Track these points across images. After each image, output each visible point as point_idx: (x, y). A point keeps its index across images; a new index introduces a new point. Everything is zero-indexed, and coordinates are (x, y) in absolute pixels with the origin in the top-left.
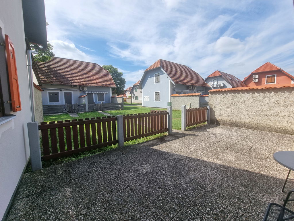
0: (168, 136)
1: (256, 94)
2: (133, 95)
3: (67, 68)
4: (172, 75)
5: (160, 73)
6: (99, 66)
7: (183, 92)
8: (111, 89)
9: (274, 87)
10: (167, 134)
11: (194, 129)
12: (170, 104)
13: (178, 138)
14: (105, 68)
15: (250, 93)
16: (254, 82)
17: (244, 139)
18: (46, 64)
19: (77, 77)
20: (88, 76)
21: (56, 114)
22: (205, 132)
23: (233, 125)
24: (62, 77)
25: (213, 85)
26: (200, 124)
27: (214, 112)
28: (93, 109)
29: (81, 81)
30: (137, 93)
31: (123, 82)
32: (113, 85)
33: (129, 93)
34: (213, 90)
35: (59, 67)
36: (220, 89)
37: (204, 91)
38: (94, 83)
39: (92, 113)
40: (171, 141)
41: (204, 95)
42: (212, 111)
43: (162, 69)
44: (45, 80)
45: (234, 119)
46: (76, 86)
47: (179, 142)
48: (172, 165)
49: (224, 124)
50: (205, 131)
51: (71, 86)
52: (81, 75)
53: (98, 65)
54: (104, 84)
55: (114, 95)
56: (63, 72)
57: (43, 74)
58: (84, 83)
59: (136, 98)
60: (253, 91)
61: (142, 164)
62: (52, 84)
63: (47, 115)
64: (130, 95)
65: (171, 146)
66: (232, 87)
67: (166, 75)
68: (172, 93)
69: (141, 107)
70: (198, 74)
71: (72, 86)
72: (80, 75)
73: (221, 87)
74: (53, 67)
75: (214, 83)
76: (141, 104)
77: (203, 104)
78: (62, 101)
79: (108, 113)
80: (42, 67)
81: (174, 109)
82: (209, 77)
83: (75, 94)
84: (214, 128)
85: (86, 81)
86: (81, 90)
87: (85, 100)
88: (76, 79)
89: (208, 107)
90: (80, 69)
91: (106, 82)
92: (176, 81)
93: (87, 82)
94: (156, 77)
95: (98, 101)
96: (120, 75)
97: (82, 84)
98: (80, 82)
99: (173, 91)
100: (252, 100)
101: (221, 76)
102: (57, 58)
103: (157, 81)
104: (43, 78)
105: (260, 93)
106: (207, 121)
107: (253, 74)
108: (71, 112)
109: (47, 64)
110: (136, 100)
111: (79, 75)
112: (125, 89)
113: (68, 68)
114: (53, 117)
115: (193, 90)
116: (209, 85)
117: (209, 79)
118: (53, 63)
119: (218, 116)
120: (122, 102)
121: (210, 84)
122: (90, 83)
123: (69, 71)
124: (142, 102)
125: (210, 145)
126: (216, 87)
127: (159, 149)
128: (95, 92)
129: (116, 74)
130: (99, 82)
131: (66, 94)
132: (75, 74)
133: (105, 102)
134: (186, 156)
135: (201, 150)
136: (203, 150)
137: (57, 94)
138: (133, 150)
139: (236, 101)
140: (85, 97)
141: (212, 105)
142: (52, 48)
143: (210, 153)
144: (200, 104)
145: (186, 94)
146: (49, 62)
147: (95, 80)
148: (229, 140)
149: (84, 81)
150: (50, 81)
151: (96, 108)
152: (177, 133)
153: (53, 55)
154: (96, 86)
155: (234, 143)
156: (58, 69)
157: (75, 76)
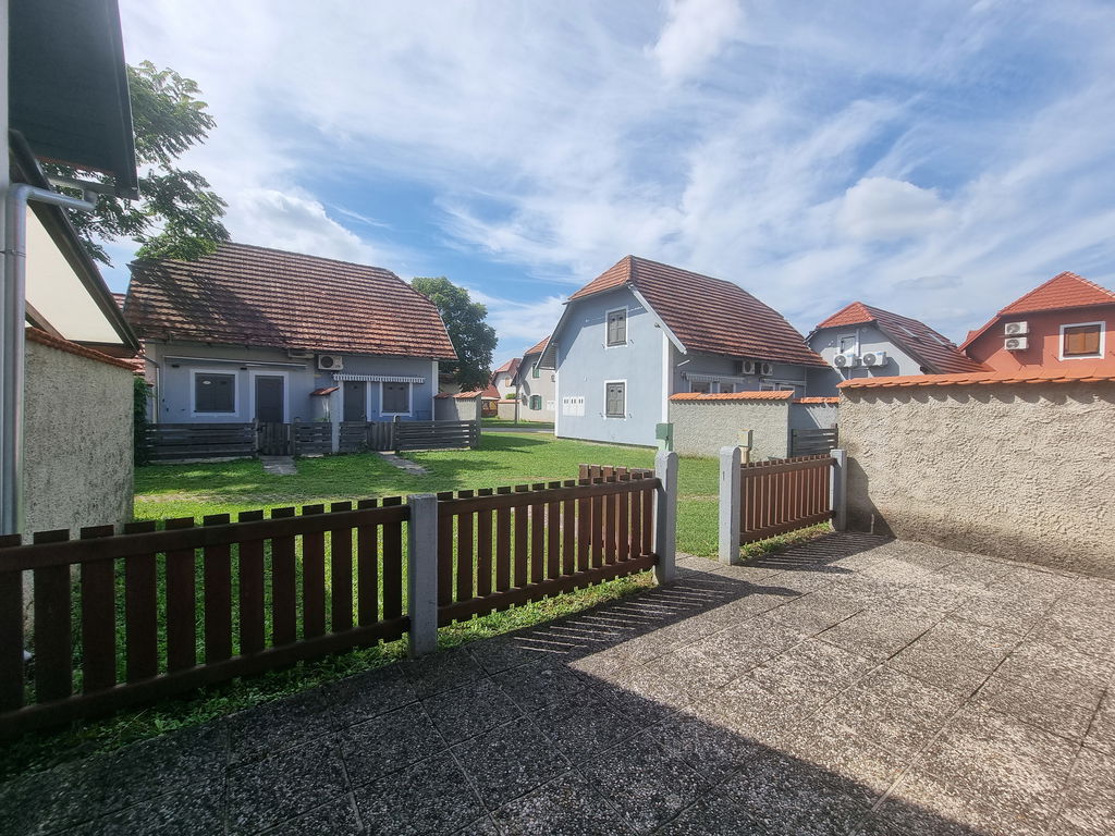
0: (657, 590)
1: (1073, 406)
2: (522, 390)
3: (273, 284)
4: (673, 315)
5: (626, 307)
6: (397, 278)
7: (719, 385)
8: (435, 365)
10: (648, 578)
11: (775, 557)
12: (666, 432)
13: (707, 607)
14: (421, 288)
16: (1012, 352)
18: (198, 270)
19: (310, 320)
20: (352, 314)
21: (212, 460)
22: (833, 576)
23: (957, 541)
24: (253, 315)
25: (840, 361)
26: (804, 532)
27: (865, 478)
28: (361, 444)
29: (324, 332)
30: (537, 382)
31: (486, 340)
32: (445, 350)
33: (511, 380)
34: (846, 382)
35: (242, 280)
36: (870, 379)
37: (804, 383)
38: (372, 341)
39: (353, 459)
40: (674, 627)
41: (807, 400)
42: (853, 473)
43: (637, 294)
44: (186, 326)
45: (964, 515)
46: (302, 351)
47: (710, 634)
49: (910, 536)
50: (831, 570)
51: (284, 352)
52: (325, 311)
53: (391, 274)
54: (412, 345)
55: (448, 389)
56: (257, 298)
57: (181, 304)
58: (332, 341)
59: (536, 403)
62: (209, 343)
63: (178, 462)
64: (513, 390)
65: (673, 660)
66: (924, 370)
67: (651, 316)
68: (676, 387)
69: (550, 439)
70: (777, 314)
71: (287, 353)
72: (320, 310)
73: (875, 370)
74: (222, 278)
75: (845, 352)
76: (550, 426)
77: (808, 443)
78: (245, 408)
79: (418, 462)
80: (179, 277)
82: (825, 329)
83: (295, 383)
84: (868, 556)
85: (341, 334)
86: (321, 367)
87: (333, 409)
88: (304, 324)
89: (836, 454)
90: (323, 289)
91: (419, 340)
92: (692, 340)
93: (346, 339)
94: (614, 324)
95: (385, 410)
96: (477, 313)
97: (324, 347)
98: (318, 337)
99: (680, 380)
101: (873, 325)
102: (242, 246)
103: (617, 340)
104: (180, 319)
105: (1090, 401)
106: (834, 515)
107: (1005, 318)
108: (270, 454)
109: (201, 267)
110: (533, 407)
111: (317, 312)
112: (493, 367)
113: (278, 285)
114: (196, 473)
115: (761, 379)
116: (825, 359)
117: (823, 334)
118: (225, 263)
119: (883, 494)
120: (473, 418)
121: (829, 355)
122: (355, 343)
123: (279, 295)
124: (557, 417)
125: (875, 659)
126: (856, 370)
127: (610, 679)
128: (375, 378)
129: (462, 310)
130: (390, 338)
131: (260, 381)
132: (303, 308)
133: (410, 415)
134: (757, 744)
135: (829, 694)
136: (842, 698)
137: (229, 380)
138: (481, 677)
139: (970, 432)
140: (329, 394)
141: (854, 447)
142: (223, 208)
143: (885, 728)
144: (793, 436)
145: (732, 392)
146: (208, 261)
147: (376, 331)
148: (963, 632)
149: (336, 333)
150: (204, 330)
151: (372, 439)
152: (699, 574)
153: (223, 233)
154: (379, 354)
155: (999, 655)
156: (238, 285)
157: (303, 314)
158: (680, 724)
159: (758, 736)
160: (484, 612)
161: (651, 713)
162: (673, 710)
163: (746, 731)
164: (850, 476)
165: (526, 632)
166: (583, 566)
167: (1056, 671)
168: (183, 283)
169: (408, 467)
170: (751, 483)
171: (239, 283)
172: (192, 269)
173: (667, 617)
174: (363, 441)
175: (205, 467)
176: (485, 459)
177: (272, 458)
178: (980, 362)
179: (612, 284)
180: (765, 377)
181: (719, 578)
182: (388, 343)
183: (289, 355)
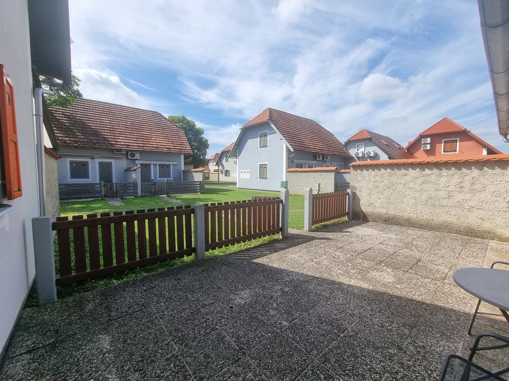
0: (281, 240)
1: (427, 171)
2: (221, 168)
3: (104, 119)
4: (289, 135)
5: (268, 131)
6: (163, 116)
7: (307, 165)
8: (182, 157)
9: (454, 159)
10: (279, 236)
11: (325, 228)
12: (285, 185)
13: (299, 244)
14: (172, 120)
15: (418, 169)
16: (424, 150)
17: (408, 245)
18: (67, 111)
19: (123, 136)
20: (143, 133)
21: (82, 200)
22: (344, 234)
23: (390, 221)
24: (96, 133)
25: (357, 154)
26: (337, 220)
27: (359, 200)
28: (151, 192)
29: (130, 141)
30: (228, 164)
31: (203, 145)
32: (187, 150)
33: (215, 163)
34: (358, 163)
35: (89, 117)
36: (369, 162)
37: (342, 164)
38: (153, 146)
39: (148, 199)
40: (287, 250)
41: (343, 171)
42: (355, 198)
43: (272, 125)
44: (64, 139)
45: (392, 212)
46: (120, 150)
47: (300, 251)
48: (288, 291)
49: (374, 221)
50: (344, 232)
51: (112, 151)
52: (130, 131)
53: (160, 114)
54: (171, 147)
55: (189, 167)
56: (97, 125)
57: (61, 128)
58: (134, 146)
59: (227, 173)
60: (423, 166)
61: (236, 290)
62: (76, 147)
63: (66, 201)
64: (217, 168)
65: (287, 258)
66: (389, 158)
67: (278, 135)
68: (289, 166)
69: (235, 189)
70: (332, 134)
71: (113, 151)
72: (127, 131)
73: (370, 158)
74: (79, 116)
75: (359, 150)
76: (235, 184)
77: (341, 186)
78: (94, 176)
79: (178, 199)
80: (58, 115)
81: (293, 194)
82: (351, 140)
83: (118, 165)
84: (358, 227)
85: (138, 142)
86: (129, 157)
87: (136, 176)
88: (120, 138)
89: (349, 191)
90: (129, 121)
91: (175, 145)
92: (296, 146)
93: (141, 145)
94: (263, 138)
95: (160, 177)
96: (199, 132)
97: (131, 148)
98: (128, 144)
99: (291, 163)
100: (420, 181)
101: (370, 139)
102: (88, 100)
103: (264, 145)
104: (61, 135)
105: (432, 170)
106: (348, 214)
107: (423, 136)
108: (110, 197)
109: (69, 110)
110: (226, 175)
111: (126, 132)
112: (207, 157)
113: (107, 119)
114: (78, 206)
115: (325, 162)
116: (351, 153)
117: (350, 143)
118: (80, 109)
119: (365, 206)
120: (201, 180)
121: (352, 152)
122: (145, 146)
123: (107, 124)
124: (237, 179)
125: (353, 255)
126: (363, 158)
127: (266, 264)
128: (155, 162)
129: (192, 130)
130: (161, 144)
131: (101, 164)
132: (119, 130)
133: (171, 179)
134: (312, 276)
135: (337, 264)
136: (340, 265)
137: (85, 164)
138: (222, 265)
139: (395, 182)
140: (135, 170)
141: (355, 188)
142: (79, 82)
143: (351, 271)
144: (336, 185)
145: (312, 167)
146: (72, 107)
147: (155, 141)
148: (383, 247)
149: (136, 142)
150: (73, 141)
151: (156, 190)
152: (297, 235)
153: (79, 95)
154: (157, 152)
155: (392, 253)
156: (88, 119)
157: (120, 133)
158: (288, 273)
159: (313, 275)
160: (220, 247)
161: (280, 271)
162: (287, 270)
163: (309, 274)
164: (354, 199)
165: (236, 253)
166: (255, 231)
167: (407, 256)
168: (60, 118)
169: (174, 201)
170: (316, 202)
171: (88, 118)
172: (64, 111)
173: (285, 247)
174: (152, 190)
175: (80, 203)
176: (208, 197)
177: (111, 198)
178: (412, 155)
179: (262, 120)
180: (326, 161)
181: (304, 236)
182: (161, 146)
183: (115, 152)
